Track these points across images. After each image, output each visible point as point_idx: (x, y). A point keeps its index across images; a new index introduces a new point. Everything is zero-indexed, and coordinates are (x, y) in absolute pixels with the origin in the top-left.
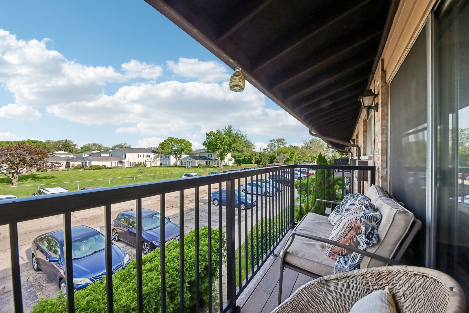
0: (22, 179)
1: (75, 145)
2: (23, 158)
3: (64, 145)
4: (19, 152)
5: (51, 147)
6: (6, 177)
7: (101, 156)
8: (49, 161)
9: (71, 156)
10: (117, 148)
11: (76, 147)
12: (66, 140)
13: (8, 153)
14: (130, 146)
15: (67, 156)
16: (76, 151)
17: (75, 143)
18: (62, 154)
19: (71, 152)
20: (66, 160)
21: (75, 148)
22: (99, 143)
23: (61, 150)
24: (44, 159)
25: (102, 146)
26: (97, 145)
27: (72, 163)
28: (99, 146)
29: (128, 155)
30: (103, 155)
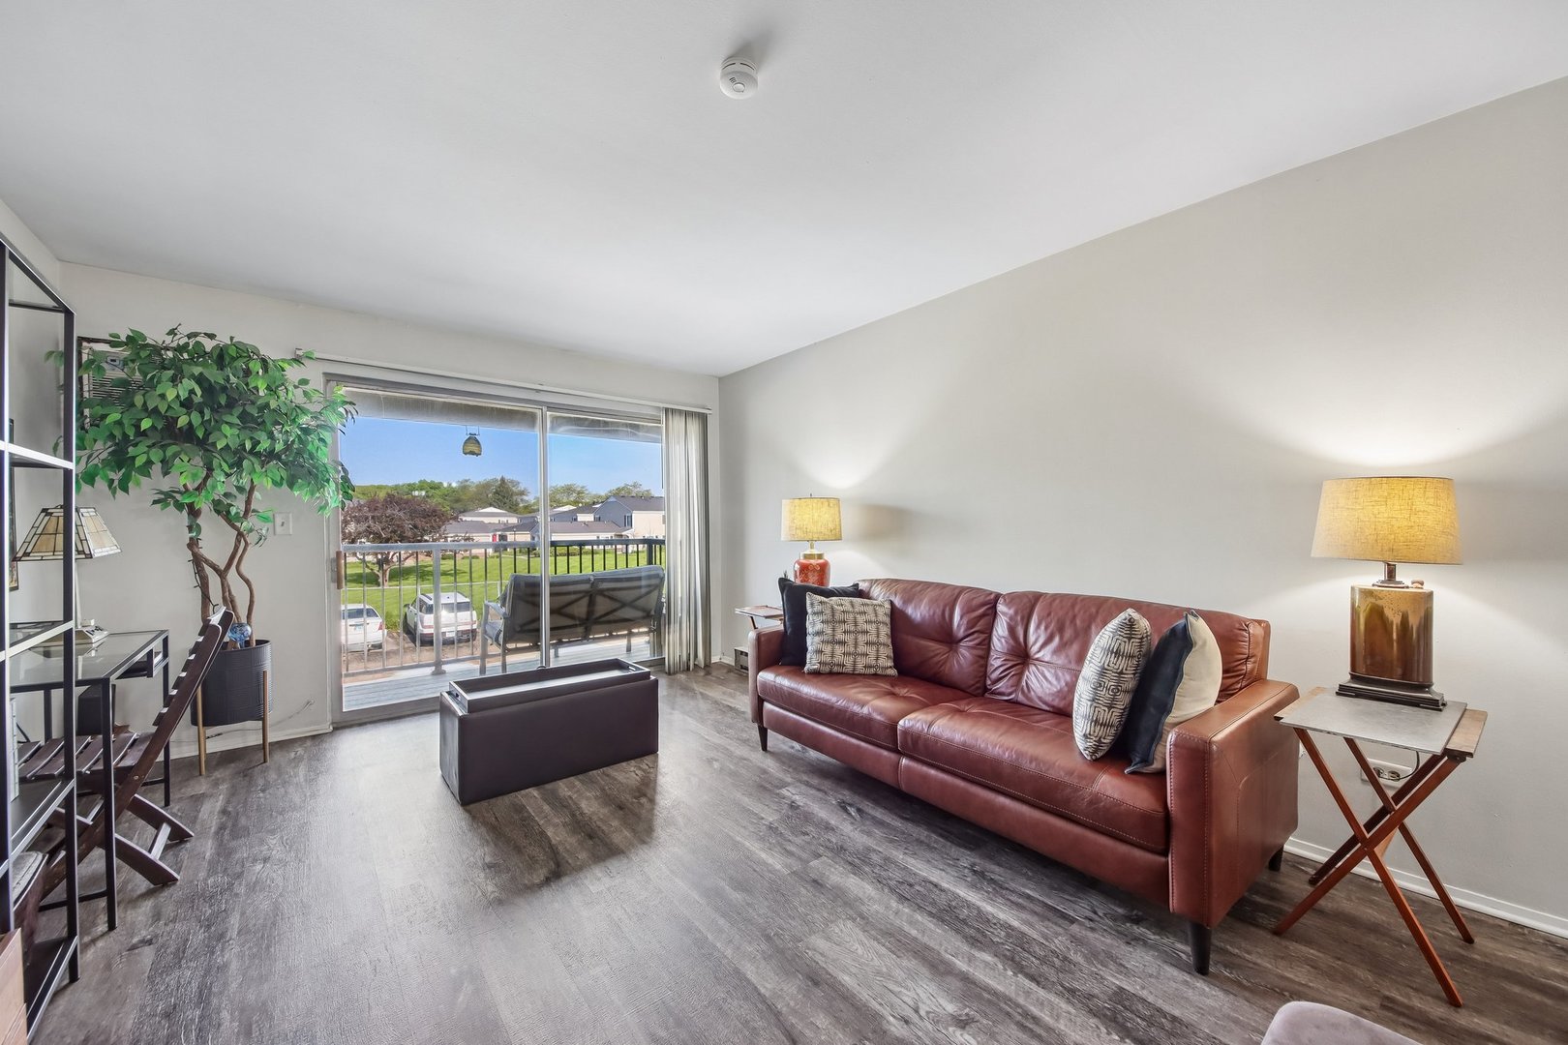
0: (400, 574)
1: (522, 493)
2: (398, 526)
3: (497, 493)
4: (389, 512)
5: (472, 500)
6: (368, 571)
7: (576, 520)
8: (452, 533)
9: (513, 520)
10: (612, 499)
11: (525, 498)
12: (503, 480)
13: (370, 515)
14: (647, 491)
15: (504, 520)
16: (526, 507)
17: (522, 487)
18: (493, 516)
19: (513, 508)
20: (499, 531)
21: (522, 500)
22: (579, 482)
23: (491, 505)
24: (440, 527)
25: (587, 492)
26: (574, 491)
27: (510, 538)
28: (579, 493)
29: (638, 517)
30: (581, 518)
